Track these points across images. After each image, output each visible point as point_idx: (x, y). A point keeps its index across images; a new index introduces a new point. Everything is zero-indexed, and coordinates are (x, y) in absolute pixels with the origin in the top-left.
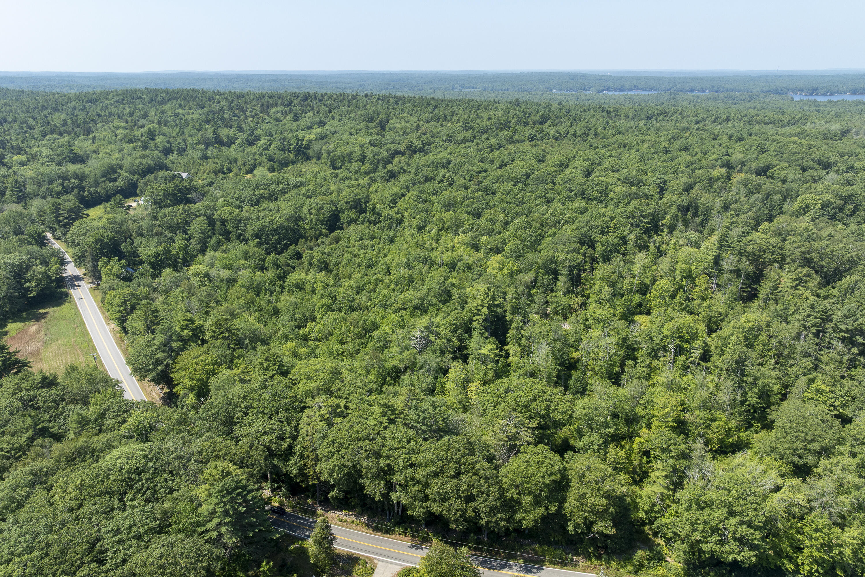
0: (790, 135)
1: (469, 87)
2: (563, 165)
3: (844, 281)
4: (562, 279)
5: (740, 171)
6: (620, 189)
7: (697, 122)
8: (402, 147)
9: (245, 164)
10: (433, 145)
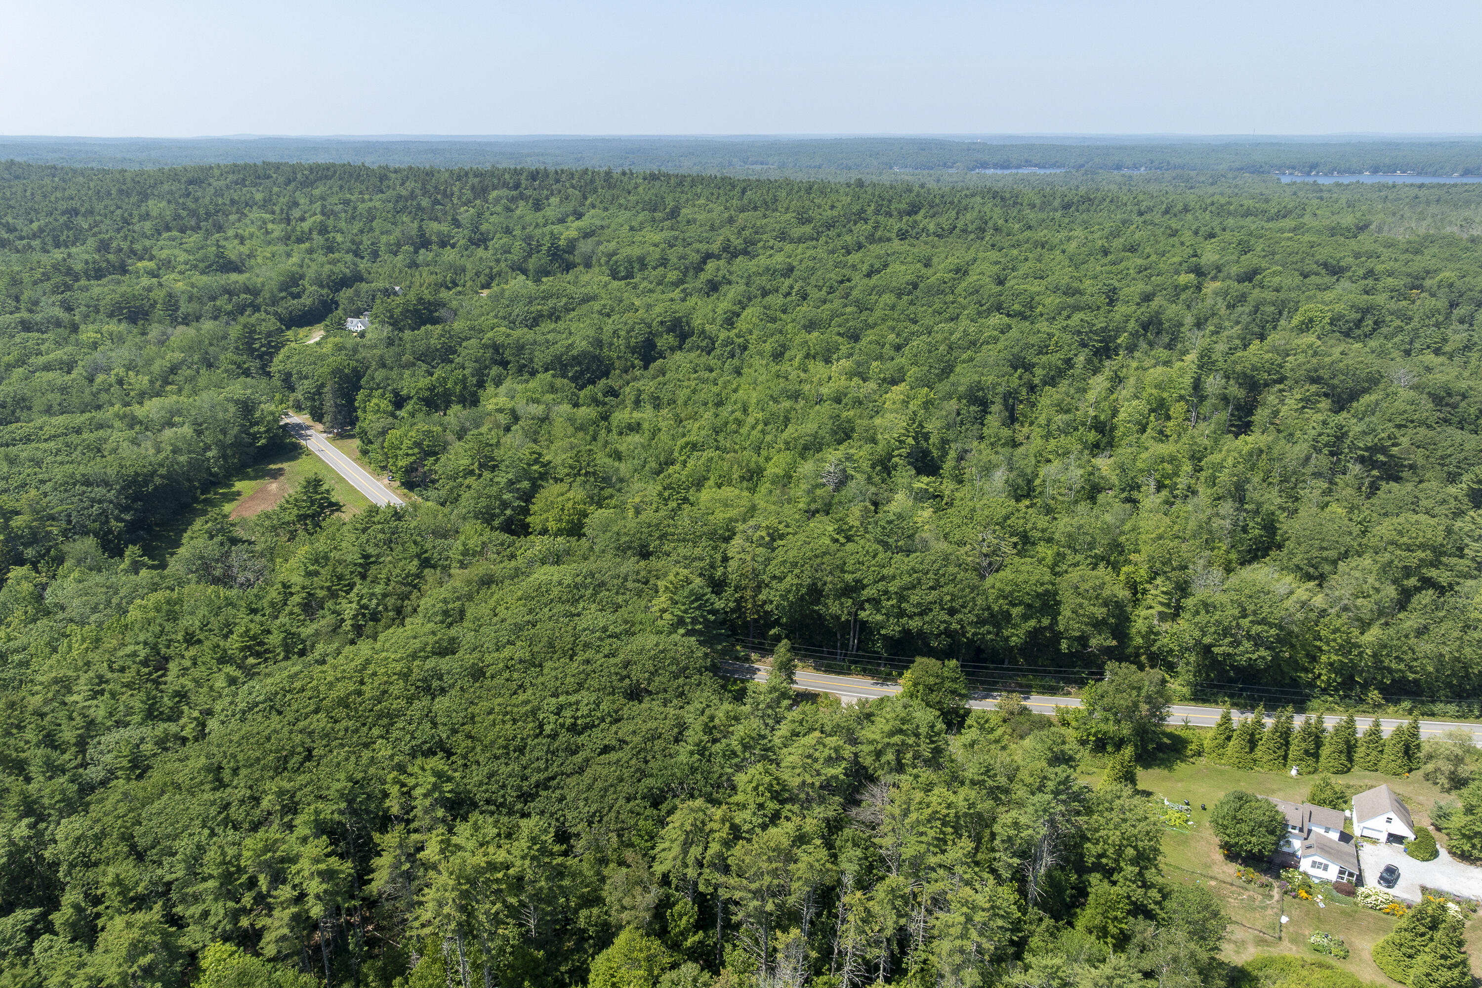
0: (1281, 231)
2: (961, 271)
3: (1362, 401)
4: (995, 408)
5: (1214, 279)
6: (1052, 301)
7: (1141, 214)
8: (715, 247)
9: (478, 274)
10: (760, 244)
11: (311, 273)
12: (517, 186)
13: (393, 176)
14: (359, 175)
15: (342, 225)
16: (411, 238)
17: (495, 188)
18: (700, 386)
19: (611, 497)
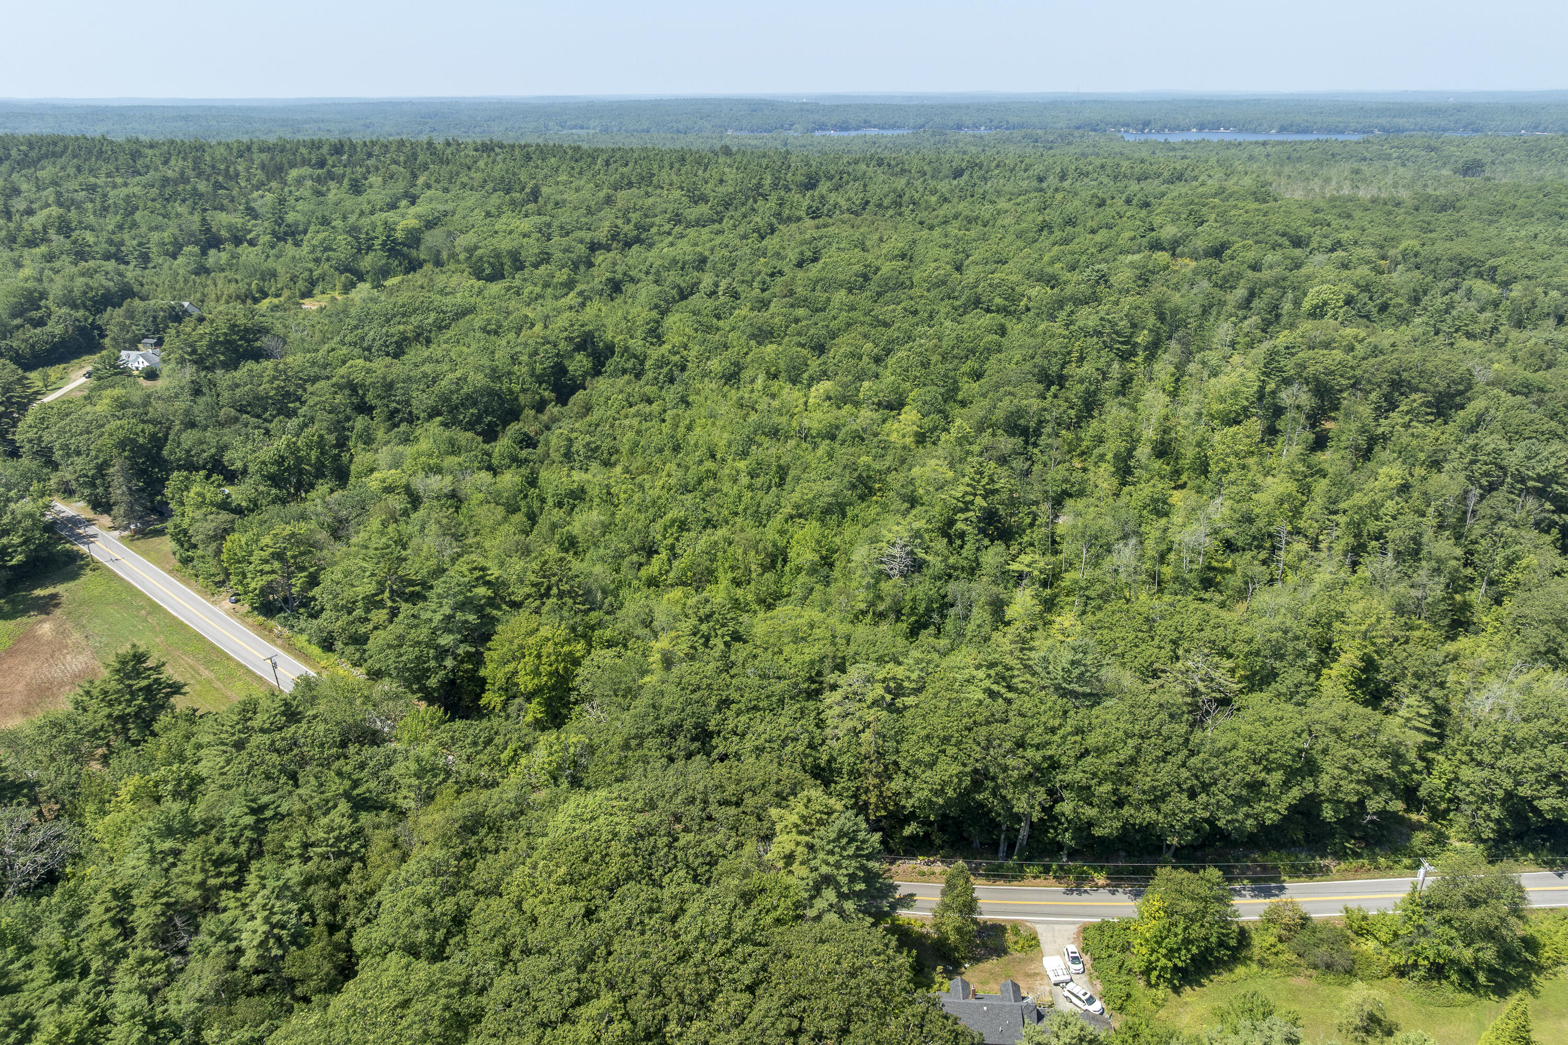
0: (1204, 196)
1: (575, 127)
2: (906, 257)
8: (602, 235)
9: (294, 279)
10: (654, 230)
11: (56, 288)
12: (322, 164)
13: (150, 152)
14: (101, 152)
15: (91, 219)
16: (192, 235)
17: (293, 165)
18: (645, 425)
19: (600, 624)
